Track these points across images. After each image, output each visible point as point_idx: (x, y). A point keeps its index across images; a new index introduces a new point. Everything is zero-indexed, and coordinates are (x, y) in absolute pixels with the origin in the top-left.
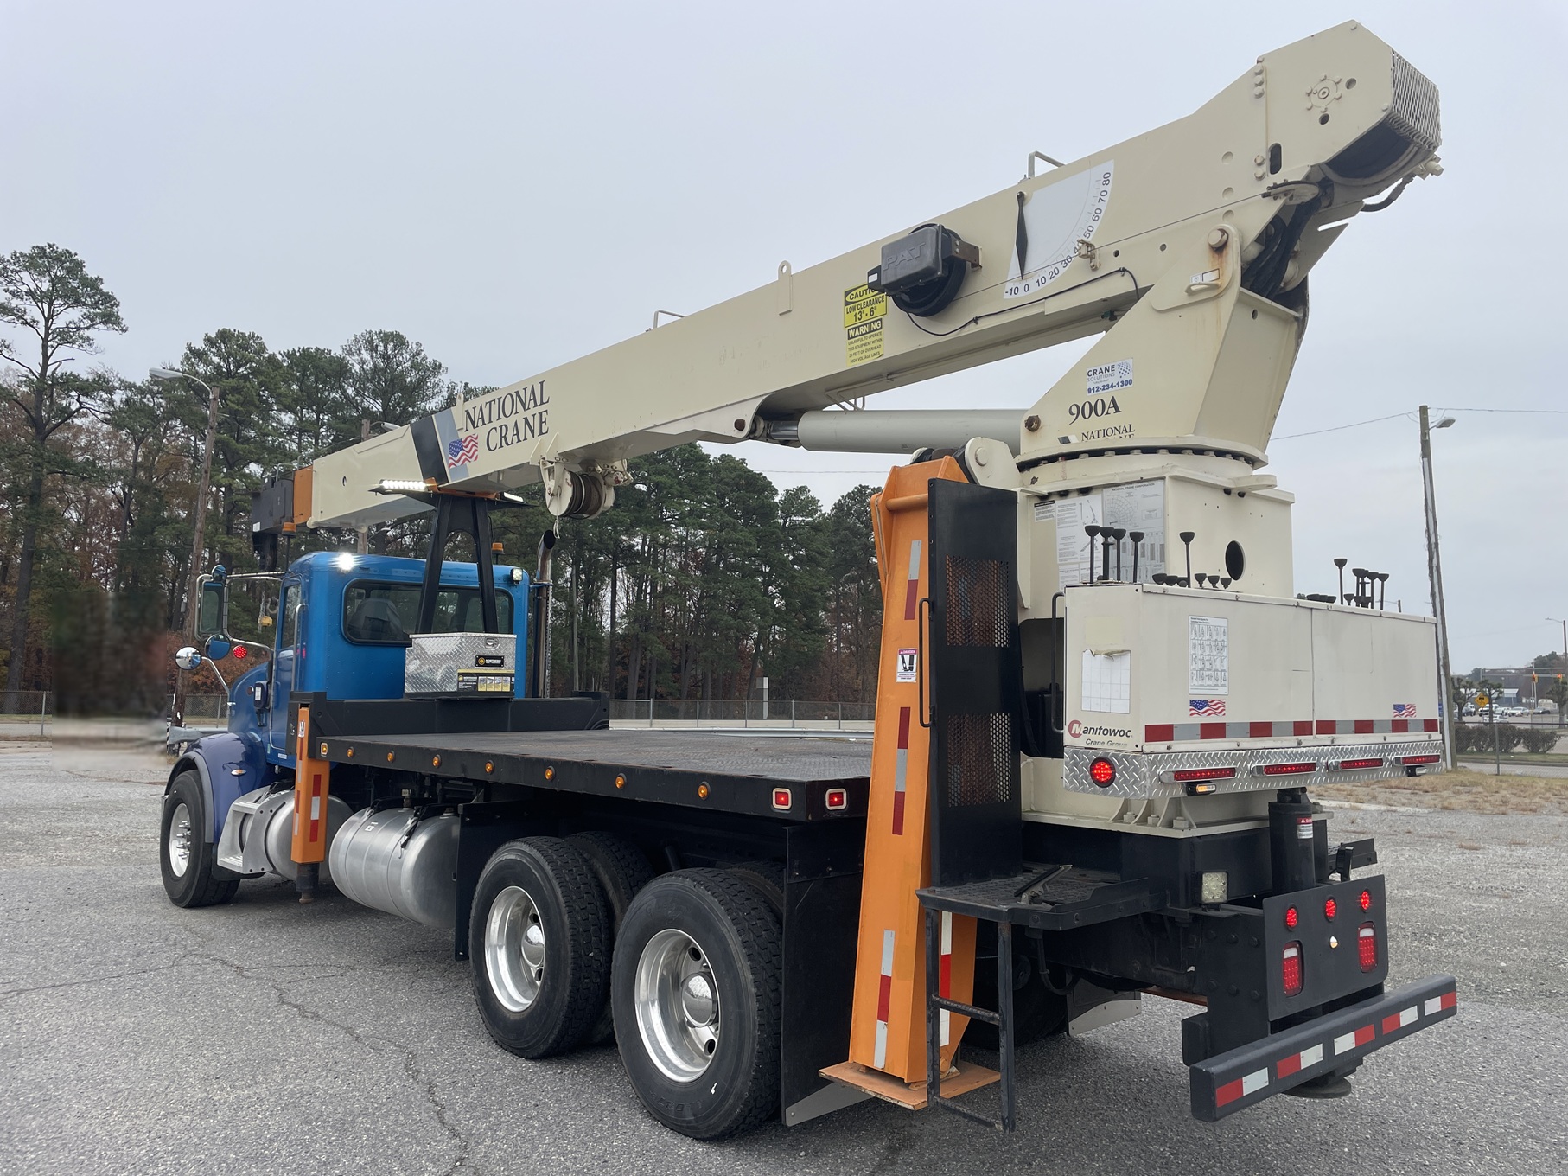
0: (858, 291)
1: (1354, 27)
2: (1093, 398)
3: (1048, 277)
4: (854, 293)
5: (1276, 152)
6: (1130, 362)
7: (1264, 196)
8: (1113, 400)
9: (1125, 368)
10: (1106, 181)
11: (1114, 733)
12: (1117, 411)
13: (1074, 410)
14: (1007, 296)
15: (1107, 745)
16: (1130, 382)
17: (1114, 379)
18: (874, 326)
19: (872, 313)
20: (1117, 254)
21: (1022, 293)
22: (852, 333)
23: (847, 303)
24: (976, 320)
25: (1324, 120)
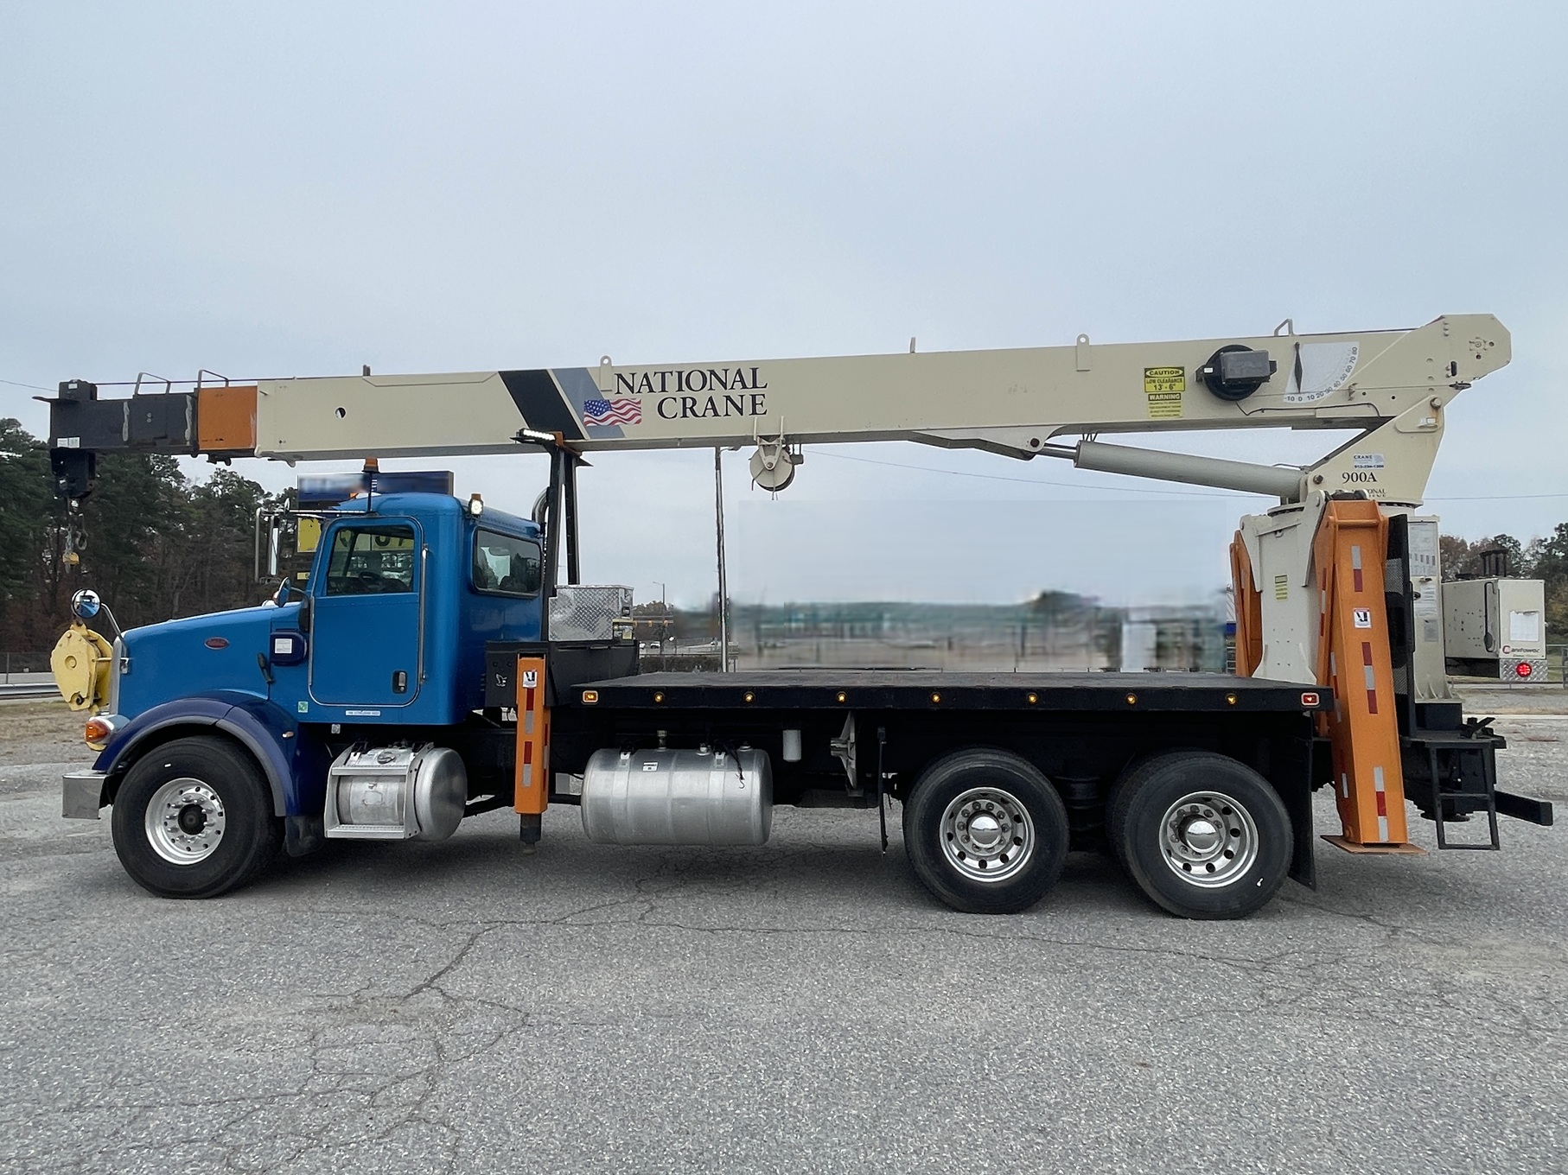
0: (1157, 370)
1: (1493, 318)
2: (1356, 470)
3: (1316, 397)
4: (1154, 371)
5: (1454, 365)
6: (1382, 455)
7: (1451, 386)
8: (1372, 474)
9: (1378, 458)
10: (1354, 352)
11: (1530, 651)
12: (1375, 480)
13: (1346, 476)
14: (1286, 400)
15: (1526, 657)
16: (1382, 466)
17: (1373, 462)
18: (1173, 397)
19: (1171, 387)
20: (1364, 394)
21: (1296, 401)
22: (1151, 397)
23: (1146, 376)
24: (1262, 410)
25: (1478, 357)
